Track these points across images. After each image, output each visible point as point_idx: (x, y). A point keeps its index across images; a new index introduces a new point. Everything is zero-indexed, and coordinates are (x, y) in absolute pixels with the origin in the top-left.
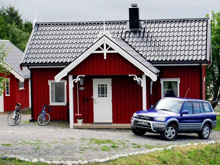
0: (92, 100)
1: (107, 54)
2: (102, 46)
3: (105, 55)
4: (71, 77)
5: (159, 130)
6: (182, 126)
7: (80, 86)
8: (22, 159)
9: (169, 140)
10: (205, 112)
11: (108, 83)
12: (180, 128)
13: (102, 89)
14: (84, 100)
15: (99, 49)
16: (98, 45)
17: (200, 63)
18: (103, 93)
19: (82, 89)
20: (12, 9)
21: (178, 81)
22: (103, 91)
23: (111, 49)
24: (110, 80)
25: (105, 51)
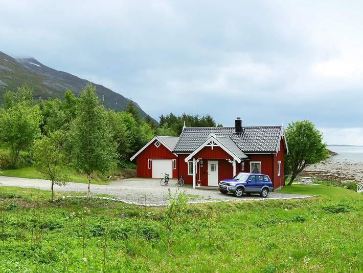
0: (207, 172)
1: (213, 147)
2: (211, 142)
3: (212, 148)
4: (194, 159)
5: (232, 191)
6: (247, 189)
7: (201, 165)
8: (125, 202)
9: (238, 197)
10: (264, 181)
11: (216, 163)
12: (245, 190)
13: (213, 167)
14: (203, 173)
15: (209, 144)
16: (208, 142)
17: (272, 153)
18: (213, 169)
19: (202, 166)
20: (209, 117)
21: (260, 163)
22: (213, 168)
23: (215, 144)
24: (218, 161)
25: (212, 145)
